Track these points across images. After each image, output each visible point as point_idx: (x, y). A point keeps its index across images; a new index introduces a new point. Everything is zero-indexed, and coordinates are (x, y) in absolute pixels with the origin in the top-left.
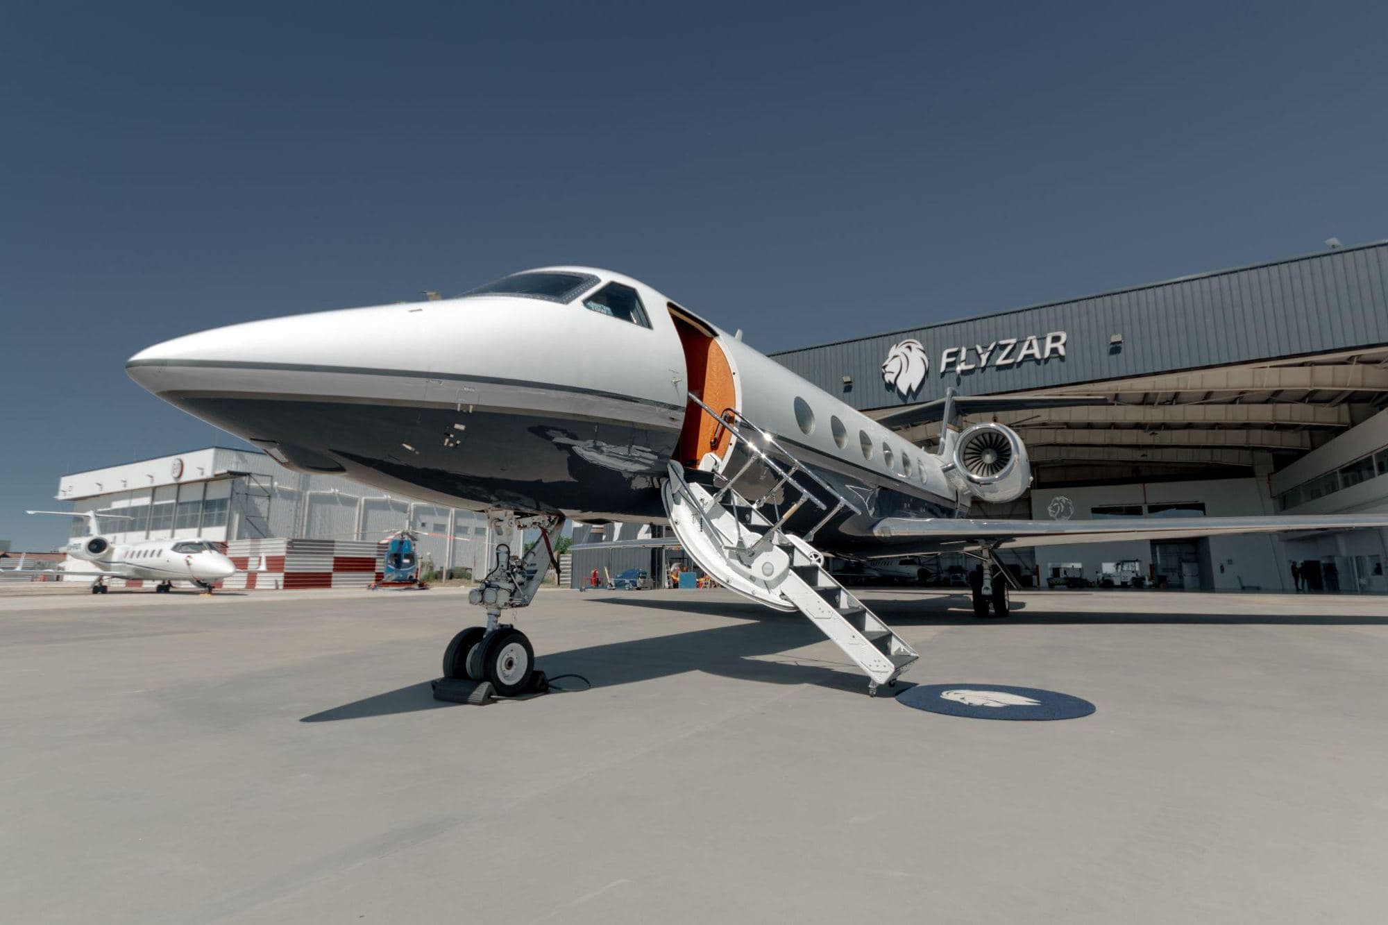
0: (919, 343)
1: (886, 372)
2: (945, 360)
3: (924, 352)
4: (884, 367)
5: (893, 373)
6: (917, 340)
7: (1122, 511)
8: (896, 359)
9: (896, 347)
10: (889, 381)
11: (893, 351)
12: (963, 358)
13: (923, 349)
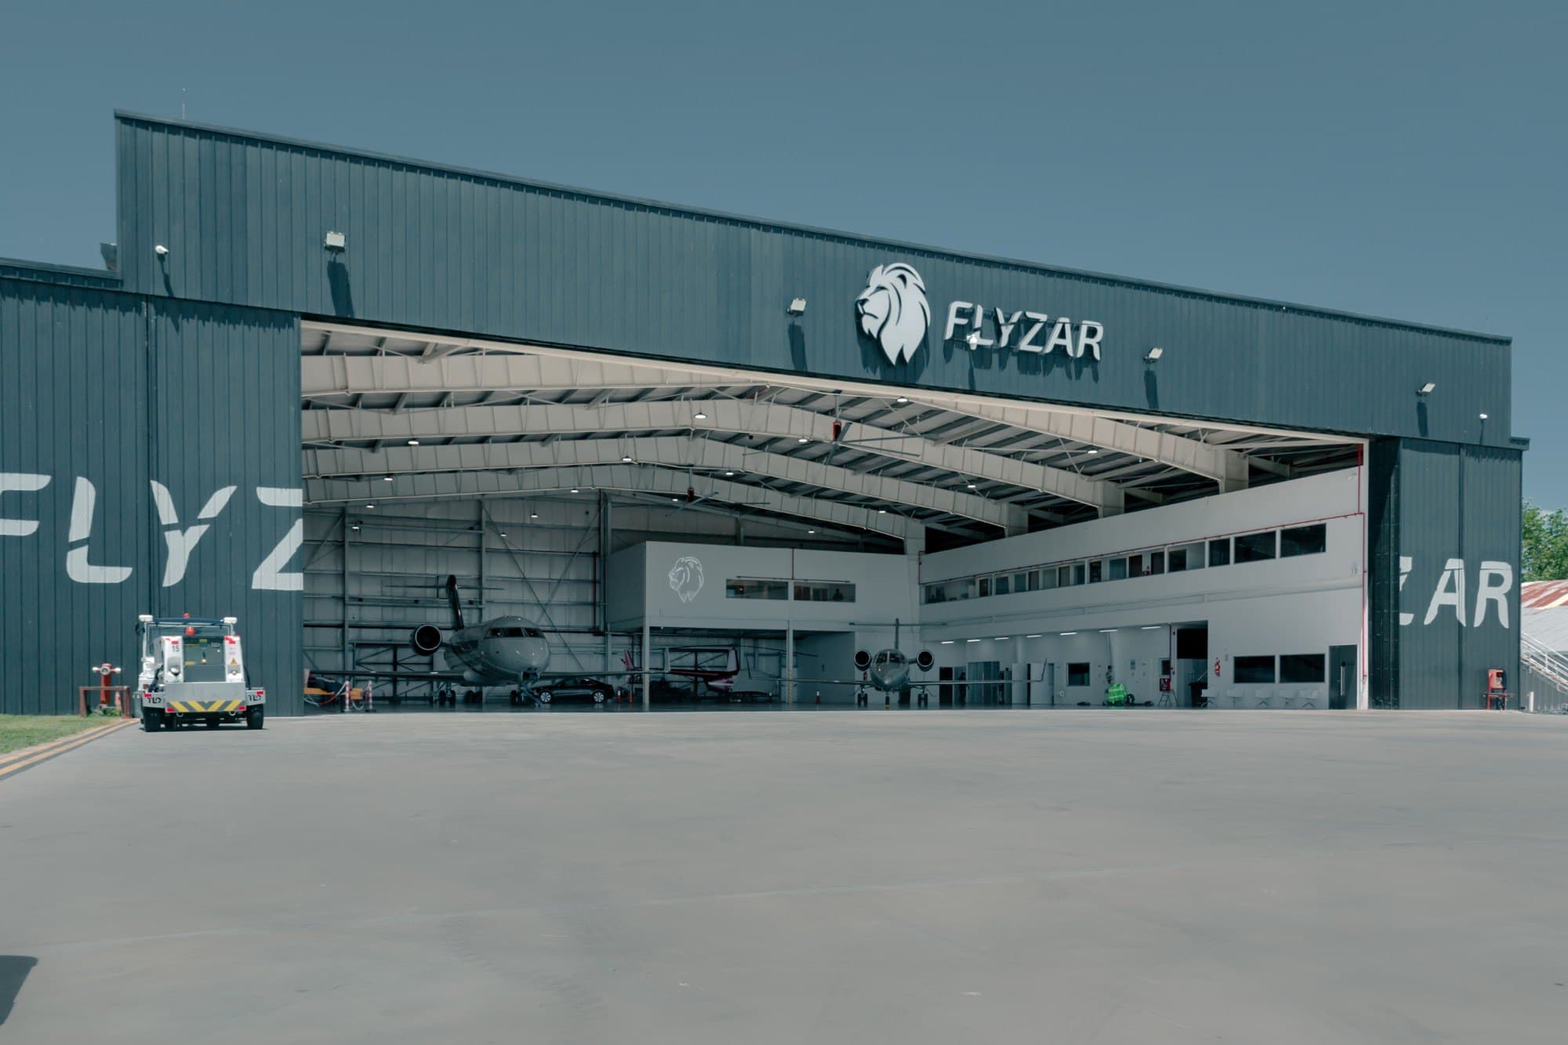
0: (919, 278)
1: (865, 313)
2: (953, 320)
3: (924, 292)
4: (864, 302)
5: (875, 317)
6: (919, 272)
7: (770, 589)
8: (882, 292)
9: (883, 271)
10: (869, 332)
11: (878, 277)
12: (978, 323)
13: (924, 289)
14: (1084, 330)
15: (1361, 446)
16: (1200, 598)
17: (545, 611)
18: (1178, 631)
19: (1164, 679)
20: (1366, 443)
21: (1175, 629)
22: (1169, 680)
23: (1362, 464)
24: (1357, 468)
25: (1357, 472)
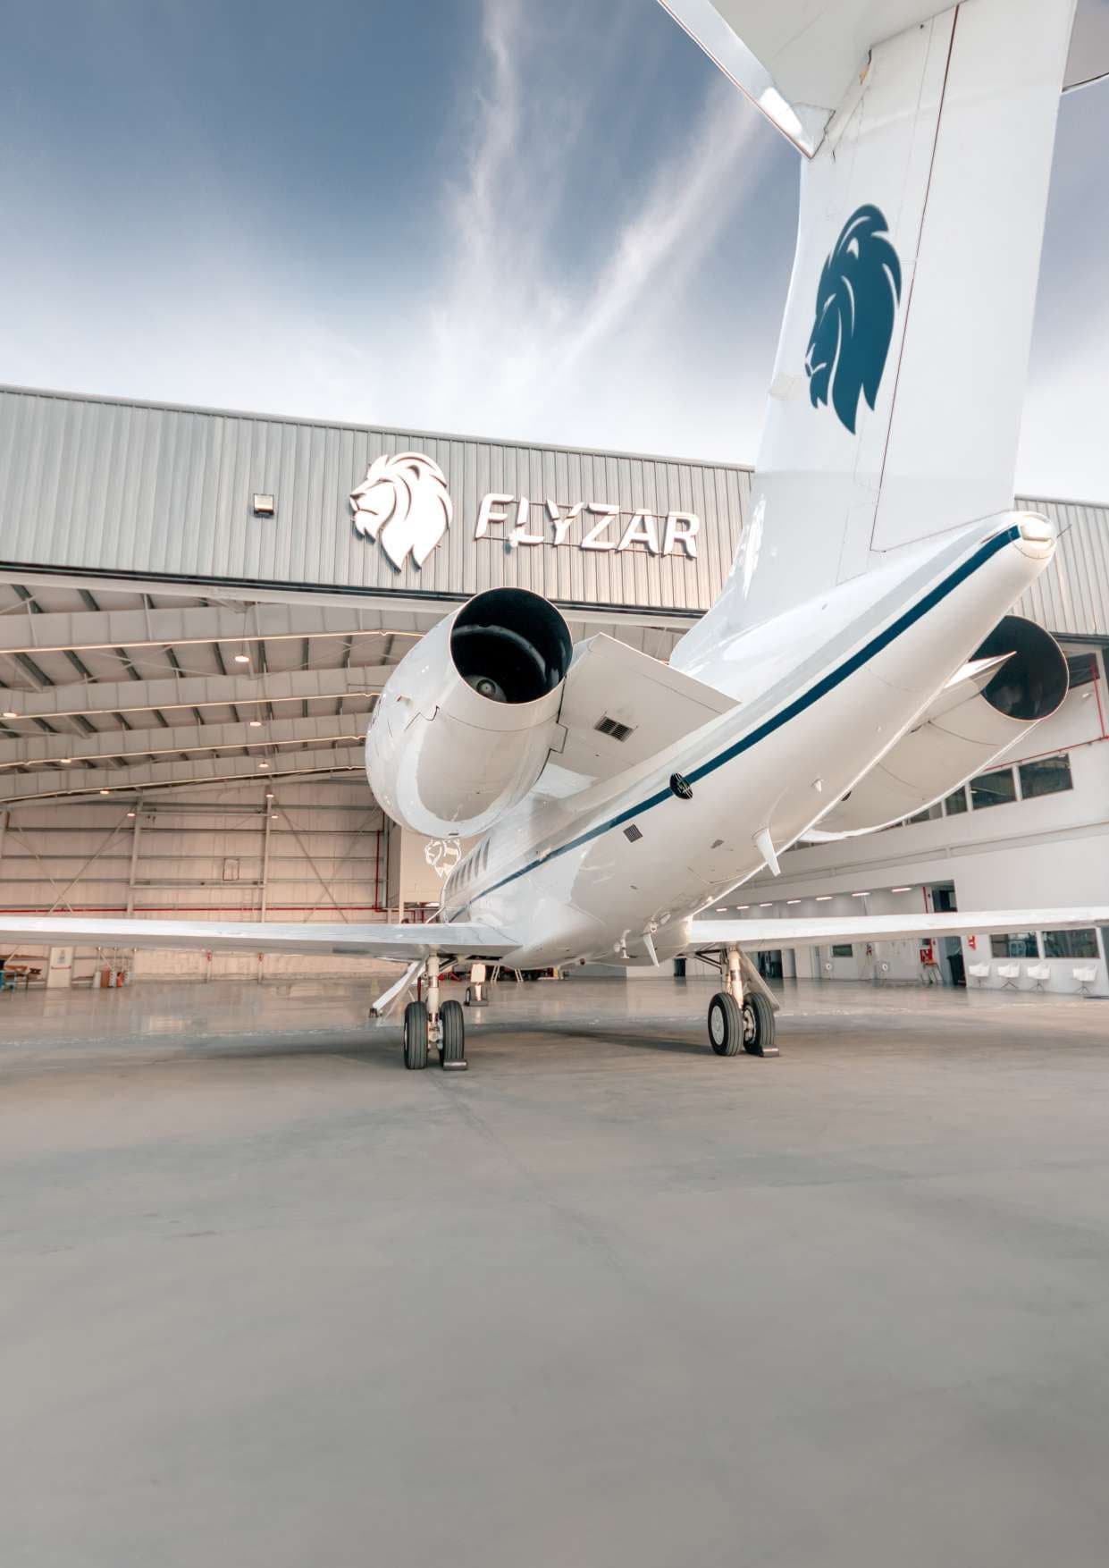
1: (360, 509)
3: (446, 487)
5: (375, 514)
9: (388, 460)
10: (366, 531)
11: (379, 468)
12: (522, 518)
13: (444, 481)
14: (672, 523)
15: (1092, 657)
16: (943, 852)
17: (327, 890)
18: (933, 892)
19: (925, 951)
20: (1098, 652)
21: (929, 891)
22: (930, 951)
23: (1098, 677)
24: (1092, 683)
25: (1094, 688)
